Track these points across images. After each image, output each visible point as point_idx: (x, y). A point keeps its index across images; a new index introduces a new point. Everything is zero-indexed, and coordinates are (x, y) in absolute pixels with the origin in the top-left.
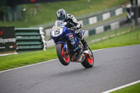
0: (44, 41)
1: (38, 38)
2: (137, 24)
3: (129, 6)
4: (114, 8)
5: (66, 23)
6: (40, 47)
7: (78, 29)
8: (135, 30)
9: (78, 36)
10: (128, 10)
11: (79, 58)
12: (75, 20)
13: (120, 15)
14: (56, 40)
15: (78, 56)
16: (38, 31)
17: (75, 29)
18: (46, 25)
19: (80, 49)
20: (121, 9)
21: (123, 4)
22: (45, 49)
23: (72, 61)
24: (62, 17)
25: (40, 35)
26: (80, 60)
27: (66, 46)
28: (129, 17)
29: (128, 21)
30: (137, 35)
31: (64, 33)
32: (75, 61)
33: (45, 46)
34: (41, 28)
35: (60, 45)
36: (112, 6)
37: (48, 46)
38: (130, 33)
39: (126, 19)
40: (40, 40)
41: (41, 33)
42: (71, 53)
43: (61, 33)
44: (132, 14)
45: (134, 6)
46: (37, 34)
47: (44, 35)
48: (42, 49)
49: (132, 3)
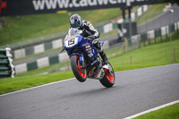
0: (12, 66)
1: (5, 61)
2: (130, 43)
3: (120, 21)
4: (102, 23)
5: (81, 32)
6: (6, 73)
7: (96, 38)
8: (129, 52)
9: (96, 47)
10: (120, 26)
11: (97, 73)
12: (92, 28)
13: (110, 33)
14: (70, 51)
15: (96, 71)
16: (4, 53)
17: (93, 39)
18: (15, 45)
19: (98, 63)
20: (111, 25)
21: (112, 18)
22: (13, 76)
23: (89, 77)
24: (76, 24)
25: (7, 58)
26: (99, 76)
27: (82, 59)
28: (121, 35)
29: (120, 40)
30: (131, 58)
31: (79, 44)
32: (93, 77)
33: (13, 72)
34: (8, 49)
35: (75, 57)
36: (99, 21)
37: (17, 71)
38: (122, 55)
39: (117, 38)
40: (7, 64)
41: (9, 55)
42: (89, 68)
43: (76, 42)
44: (125, 31)
45: (127, 21)
46: (2, 56)
47: (13, 58)
48: (9, 75)
49: (124, 18)
